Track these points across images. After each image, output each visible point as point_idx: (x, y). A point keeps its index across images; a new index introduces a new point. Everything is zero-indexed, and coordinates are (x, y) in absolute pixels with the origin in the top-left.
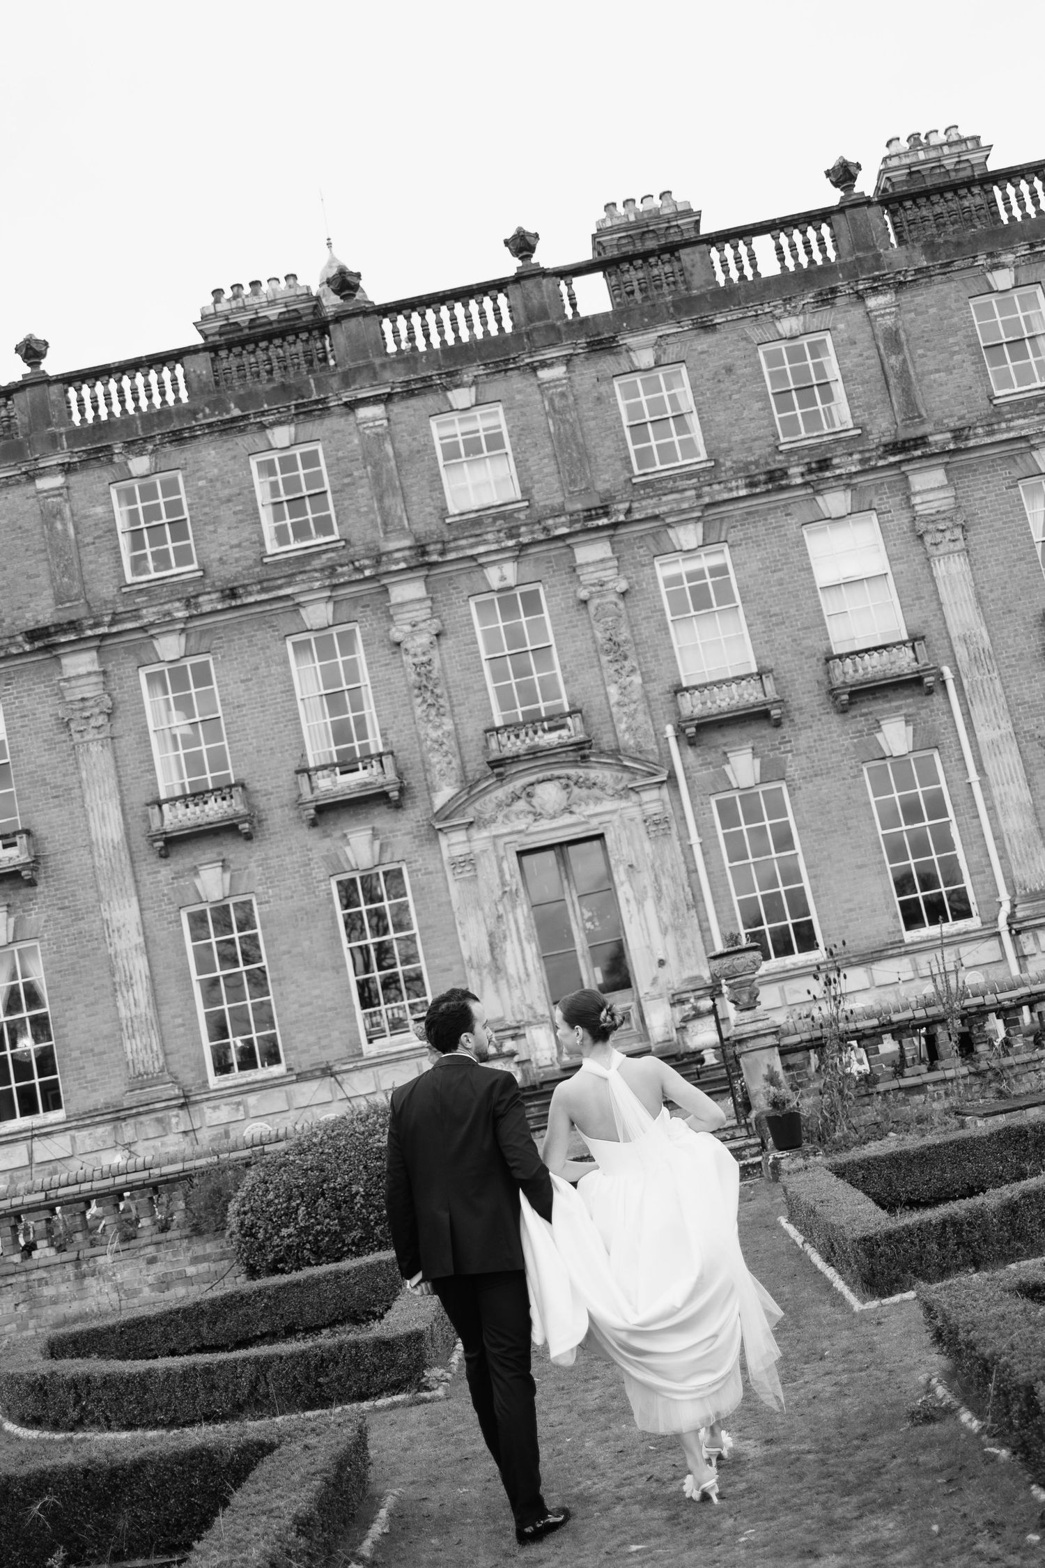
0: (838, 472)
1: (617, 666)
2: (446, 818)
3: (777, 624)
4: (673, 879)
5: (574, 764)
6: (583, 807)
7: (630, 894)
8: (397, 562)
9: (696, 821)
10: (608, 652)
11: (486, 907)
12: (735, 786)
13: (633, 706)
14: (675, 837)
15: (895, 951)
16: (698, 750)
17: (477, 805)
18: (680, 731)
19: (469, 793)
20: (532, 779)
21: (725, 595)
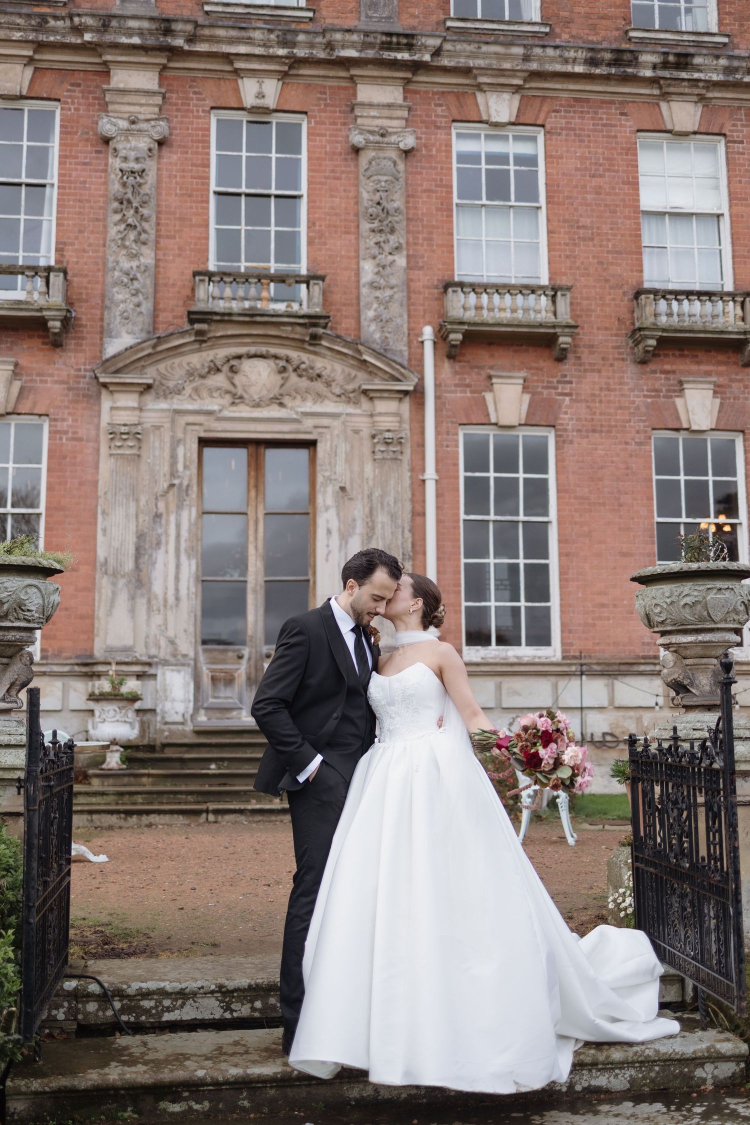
0: (696, 75)
1: (380, 238)
2: (117, 371)
3: (584, 239)
4: (393, 517)
5: (299, 344)
6: (298, 401)
7: (335, 525)
8: (130, 33)
9: (437, 452)
10: (372, 218)
11: (143, 502)
12: (493, 420)
13: (388, 292)
14: (406, 466)
15: (648, 668)
16: (457, 366)
17: (161, 367)
18: (441, 336)
19: (154, 346)
20: (242, 350)
21: (528, 190)
